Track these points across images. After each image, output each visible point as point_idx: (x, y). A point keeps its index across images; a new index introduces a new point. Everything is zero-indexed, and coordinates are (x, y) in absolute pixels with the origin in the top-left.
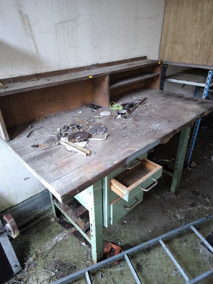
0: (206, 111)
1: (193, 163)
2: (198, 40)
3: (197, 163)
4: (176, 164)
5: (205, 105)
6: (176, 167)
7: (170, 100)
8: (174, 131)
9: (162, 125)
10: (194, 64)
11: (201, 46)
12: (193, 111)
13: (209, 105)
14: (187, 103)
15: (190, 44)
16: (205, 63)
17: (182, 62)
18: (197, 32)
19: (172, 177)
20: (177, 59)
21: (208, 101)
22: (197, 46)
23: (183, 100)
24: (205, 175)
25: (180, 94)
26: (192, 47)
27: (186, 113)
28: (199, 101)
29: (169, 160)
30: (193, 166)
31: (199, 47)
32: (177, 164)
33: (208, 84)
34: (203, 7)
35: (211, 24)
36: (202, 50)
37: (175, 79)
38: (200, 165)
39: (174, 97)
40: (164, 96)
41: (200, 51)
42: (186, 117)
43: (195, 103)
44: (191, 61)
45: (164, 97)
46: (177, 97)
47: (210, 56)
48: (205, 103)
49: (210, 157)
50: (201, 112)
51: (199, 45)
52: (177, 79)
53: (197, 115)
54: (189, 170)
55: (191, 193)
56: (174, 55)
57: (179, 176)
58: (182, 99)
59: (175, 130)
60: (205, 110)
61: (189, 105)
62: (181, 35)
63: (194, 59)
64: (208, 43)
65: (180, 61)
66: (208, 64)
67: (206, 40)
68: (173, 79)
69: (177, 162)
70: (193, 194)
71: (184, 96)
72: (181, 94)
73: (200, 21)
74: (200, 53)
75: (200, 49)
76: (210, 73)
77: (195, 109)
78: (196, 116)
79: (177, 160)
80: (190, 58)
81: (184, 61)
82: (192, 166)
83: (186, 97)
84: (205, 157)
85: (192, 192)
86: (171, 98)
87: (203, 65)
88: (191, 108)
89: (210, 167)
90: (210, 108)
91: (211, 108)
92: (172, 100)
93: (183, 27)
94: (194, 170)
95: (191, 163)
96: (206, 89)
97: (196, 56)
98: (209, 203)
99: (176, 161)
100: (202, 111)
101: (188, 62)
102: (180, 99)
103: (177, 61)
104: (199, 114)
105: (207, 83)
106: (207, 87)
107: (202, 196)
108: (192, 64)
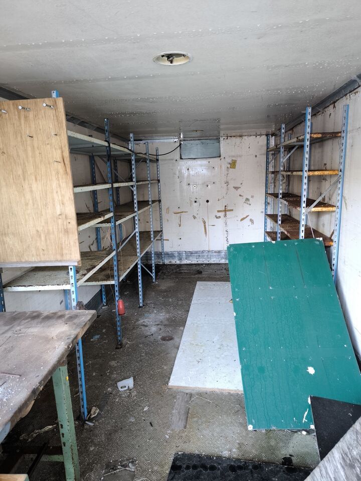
0: (79, 332)
1: (94, 409)
2: (39, 230)
3: (98, 407)
4: (61, 436)
5: (76, 321)
6: (63, 440)
7: (18, 328)
8: (34, 392)
9: (9, 387)
10: (45, 262)
11: (46, 236)
12: (59, 338)
13: (82, 319)
14: (49, 326)
15: (29, 235)
16: (59, 258)
17: (24, 261)
18: (33, 218)
19: (63, 463)
20: (15, 258)
21: (79, 313)
22: (40, 236)
23: (41, 323)
24: (116, 422)
25: (34, 312)
26: (32, 238)
27: (48, 346)
28: (66, 317)
29: (52, 425)
30: (95, 415)
31: (43, 238)
32: (63, 434)
33: (74, 285)
34: (31, 187)
35: (49, 208)
36: (48, 241)
37: (22, 286)
38: (106, 408)
39: (24, 319)
40: (6, 324)
41: (46, 242)
42: (50, 353)
43: (61, 322)
44: (38, 258)
45: (7, 326)
46: (30, 319)
47: (64, 247)
48: (76, 316)
49: (115, 385)
50: (73, 336)
51: (42, 235)
52: (25, 286)
53: (67, 343)
54: (90, 426)
55: (104, 471)
56: (6, 252)
57: (74, 455)
58: (40, 320)
59: (34, 388)
60: (78, 330)
61: (52, 329)
62: (10, 223)
63: (41, 254)
64: (53, 232)
65: (20, 259)
66: (65, 259)
67: (51, 228)
68: (18, 287)
69: (62, 431)
70: (107, 470)
71: (42, 314)
72: (36, 312)
73: (33, 205)
74: (47, 246)
75: (46, 240)
76: (71, 269)
77: (63, 332)
78: (66, 347)
79: (62, 427)
80: (35, 254)
81: (27, 259)
82: (93, 416)
83: (46, 314)
84: (109, 389)
85: (105, 467)
86: (19, 325)
87: (57, 261)
88: (55, 335)
89: (120, 404)
90: (84, 324)
91: (86, 323)
92: (22, 327)
93: (9, 213)
94: (99, 423)
95: (89, 412)
96: (73, 292)
97: (43, 250)
98: (134, 472)
99: (60, 428)
100: (73, 333)
101: (33, 259)
102: (36, 321)
103: (15, 260)
104: (70, 341)
105: (72, 284)
106: (73, 289)
107: (122, 466)
108: (40, 262)
